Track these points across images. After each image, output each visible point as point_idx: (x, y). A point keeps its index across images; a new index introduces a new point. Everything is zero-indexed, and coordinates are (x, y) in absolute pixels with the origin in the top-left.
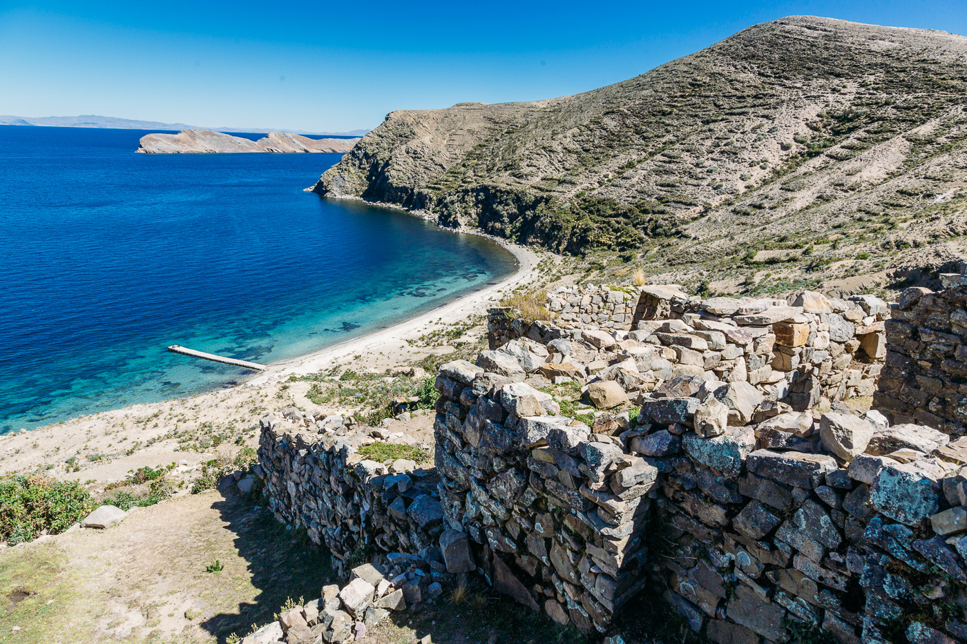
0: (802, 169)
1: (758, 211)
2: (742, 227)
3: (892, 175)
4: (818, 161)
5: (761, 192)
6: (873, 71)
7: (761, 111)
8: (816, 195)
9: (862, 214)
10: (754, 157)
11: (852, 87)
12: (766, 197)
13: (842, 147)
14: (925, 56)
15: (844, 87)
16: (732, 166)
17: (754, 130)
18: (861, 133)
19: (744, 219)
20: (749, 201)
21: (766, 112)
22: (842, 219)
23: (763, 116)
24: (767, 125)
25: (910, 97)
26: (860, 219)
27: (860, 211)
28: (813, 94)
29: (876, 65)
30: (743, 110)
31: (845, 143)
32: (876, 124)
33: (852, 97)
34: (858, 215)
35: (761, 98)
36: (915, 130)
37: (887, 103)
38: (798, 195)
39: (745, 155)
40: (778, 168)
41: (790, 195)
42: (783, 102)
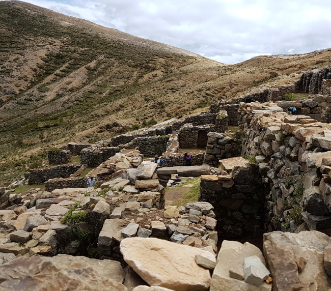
0: (45, 81)
1: (31, 102)
2: (25, 111)
3: (84, 84)
4: (51, 77)
5: (28, 93)
6: (65, 36)
7: (16, 51)
8: (56, 94)
9: (78, 102)
10: (19, 74)
11: (57, 42)
12: (32, 95)
13: (61, 71)
14: (84, 32)
15: (54, 42)
16: (9, 79)
17: (15, 60)
18: (67, 65)
19: (24, 107)
20: (23, 98)
21: (19, 51)
22: (70, 104)
23: (18, 54)
24: (22, 58)
25: (83, 50)
26: (77, 104)
27: (76, 100)
28: (40, 44)
29: (65, 33)
30: (6, 49)
31: (61, 69)
32: (72, 61)
33: (59, 47)
34: (76, 102)
35: (14, 44)
36: (88, 65)
37: (75, 52)
38: (47, 94)
39: (14, 73)
40: (33, 80)
41: (43, 94)
42: (26, 47)
